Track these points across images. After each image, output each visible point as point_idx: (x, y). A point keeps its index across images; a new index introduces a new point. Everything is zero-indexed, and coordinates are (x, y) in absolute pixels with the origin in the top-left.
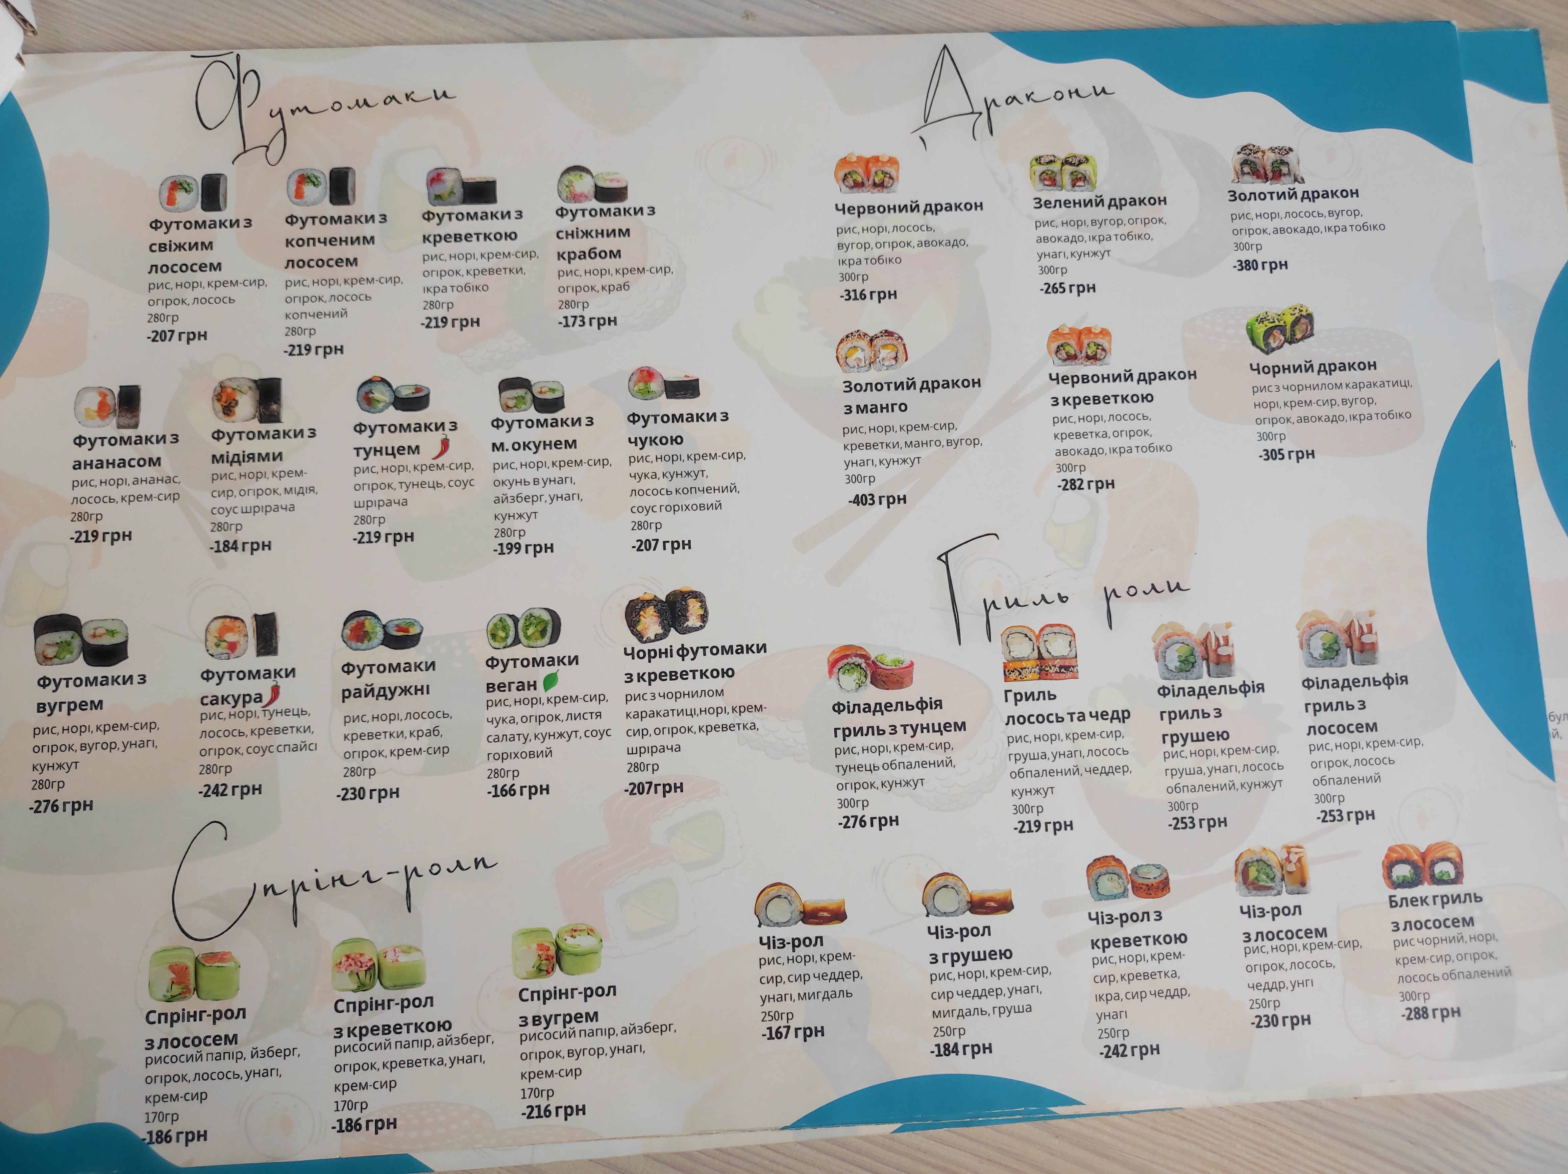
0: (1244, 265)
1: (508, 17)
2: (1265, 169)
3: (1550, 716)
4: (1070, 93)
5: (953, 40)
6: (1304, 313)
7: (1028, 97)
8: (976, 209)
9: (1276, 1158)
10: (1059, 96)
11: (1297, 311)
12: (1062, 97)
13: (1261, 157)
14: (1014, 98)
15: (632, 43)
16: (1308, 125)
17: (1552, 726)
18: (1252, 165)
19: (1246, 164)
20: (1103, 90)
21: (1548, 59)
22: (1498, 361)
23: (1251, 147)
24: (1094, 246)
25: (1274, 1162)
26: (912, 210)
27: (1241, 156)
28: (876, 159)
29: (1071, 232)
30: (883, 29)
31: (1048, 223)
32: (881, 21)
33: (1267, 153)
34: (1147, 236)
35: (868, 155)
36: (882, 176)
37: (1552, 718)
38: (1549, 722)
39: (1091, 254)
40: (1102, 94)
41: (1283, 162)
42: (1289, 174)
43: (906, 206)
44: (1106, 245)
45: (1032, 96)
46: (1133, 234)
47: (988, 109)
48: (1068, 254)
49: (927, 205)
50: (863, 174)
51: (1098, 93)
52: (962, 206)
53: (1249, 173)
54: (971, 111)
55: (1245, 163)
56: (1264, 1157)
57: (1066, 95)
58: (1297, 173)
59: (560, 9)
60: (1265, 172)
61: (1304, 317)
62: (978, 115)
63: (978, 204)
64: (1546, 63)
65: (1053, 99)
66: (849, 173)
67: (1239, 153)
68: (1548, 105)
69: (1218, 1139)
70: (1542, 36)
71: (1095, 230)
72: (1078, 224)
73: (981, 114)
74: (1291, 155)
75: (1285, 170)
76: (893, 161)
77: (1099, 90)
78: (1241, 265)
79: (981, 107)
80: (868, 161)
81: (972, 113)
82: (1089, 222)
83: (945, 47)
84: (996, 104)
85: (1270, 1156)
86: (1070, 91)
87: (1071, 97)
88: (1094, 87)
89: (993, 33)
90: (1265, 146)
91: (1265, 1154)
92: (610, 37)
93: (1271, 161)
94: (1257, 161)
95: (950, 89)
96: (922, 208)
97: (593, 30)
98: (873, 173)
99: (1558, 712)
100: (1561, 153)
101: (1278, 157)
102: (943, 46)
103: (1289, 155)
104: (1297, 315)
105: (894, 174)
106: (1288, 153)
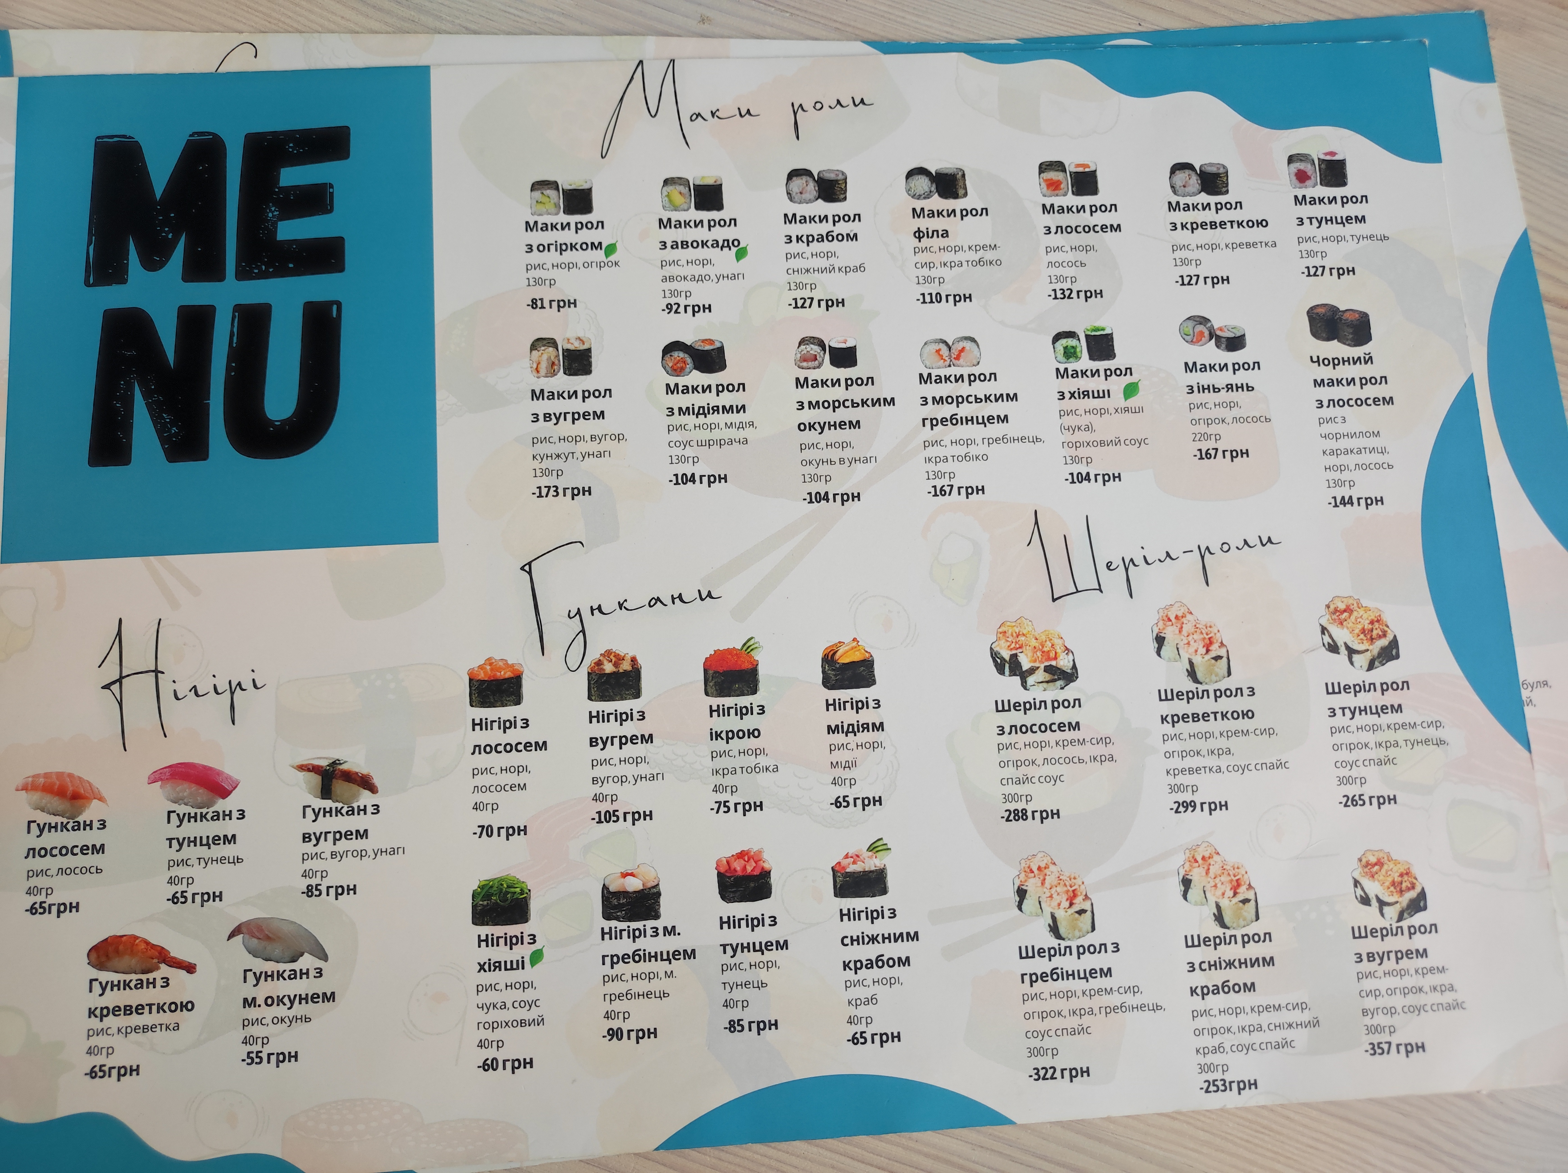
3: (1523, 685)
9: (1269, 1135)
17: (1525, 694)
21: (1494, 39)
25: (1267, 1138)
37: (1525, 686)
38: (1522, 690)
56: (1257, 1134)
64: (1492, 43)
68: (1495, 85)
69: (1210, 1118)
70: (1487, 17)
85: (1262, 1133)
91: (1257, 1131)
99: (1531, 680)
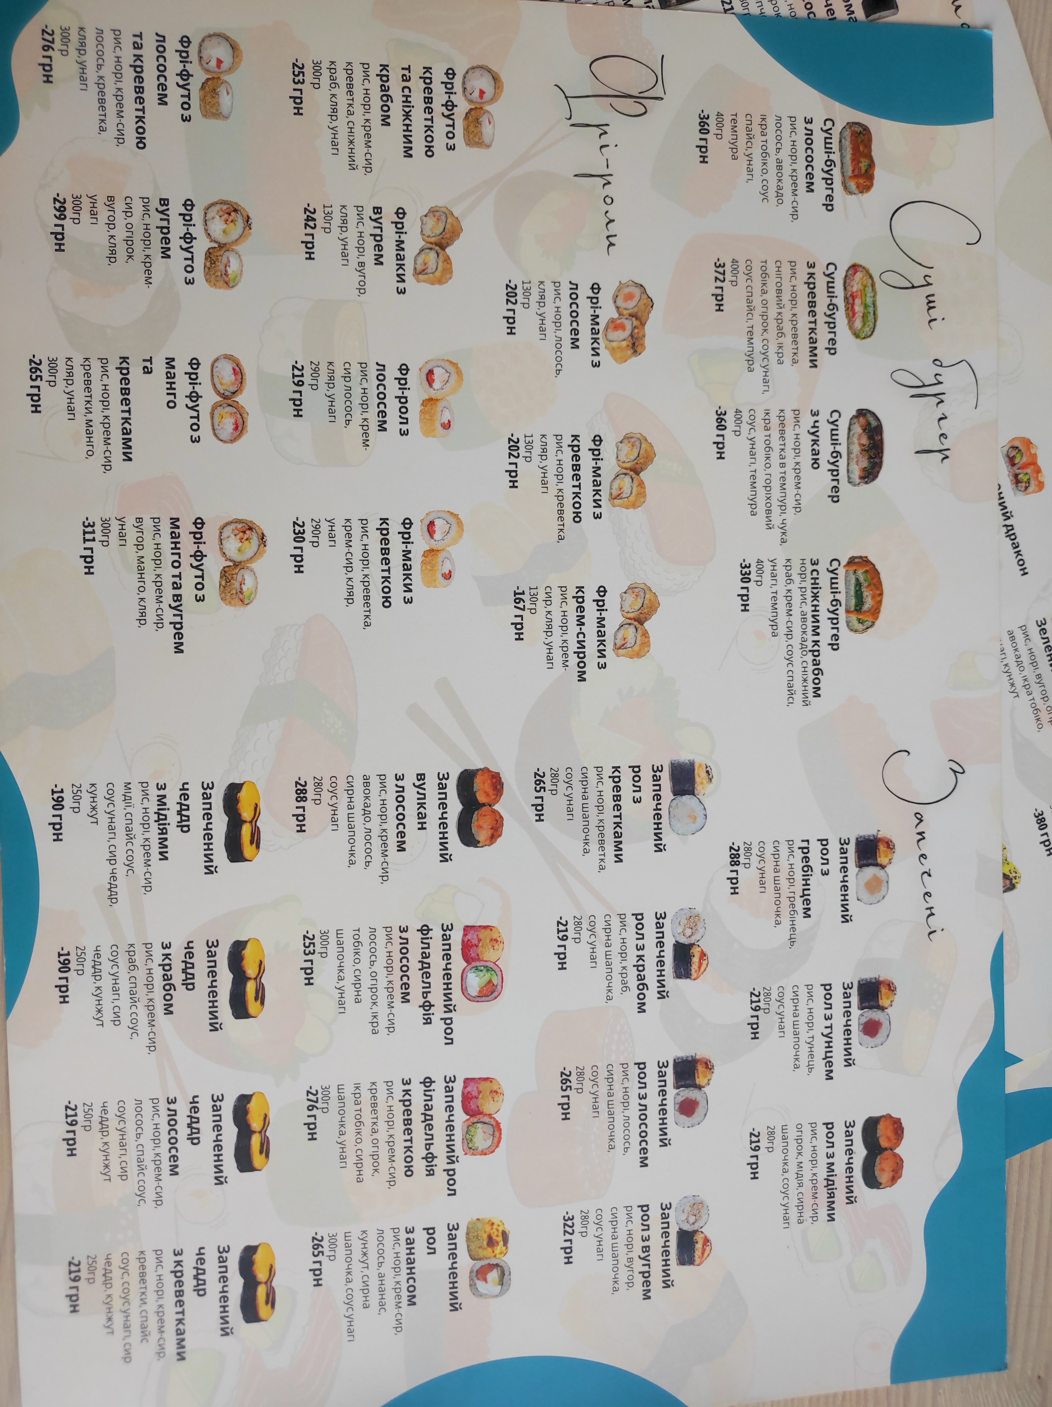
0: (1040, 817)
6: (1014, 881)
8: (1021, 570)
11: (1014, 875)
22: (1021, 1060)
24: (1019, 682)
26: (1004, 514)
28: (1038, 471)
29: (1025, 659)
31: (1027, 637)
34: (1040, 726)
35: (1040, 462)
36: (1025, 480)
39: (1011, 681)
43: (1006, 508)
44: (1023, 692)
46: (1039, 713)
48: (1005, 662)
49: (1012, 526)
50: (1022, 463)
52: (1020, 557)
61: (1011, 882)
63: (1026, 571)
66: (1020, 450)
71: (1032, 679)
72: (1034, 663)
76: (1041, 486)
78: (1040, 815)
80: (1034, 464)
82: (1038, 672)
96: (1008, 522)
98: (1025, 471)
104: (1011, 876)
105: (1030, 489)
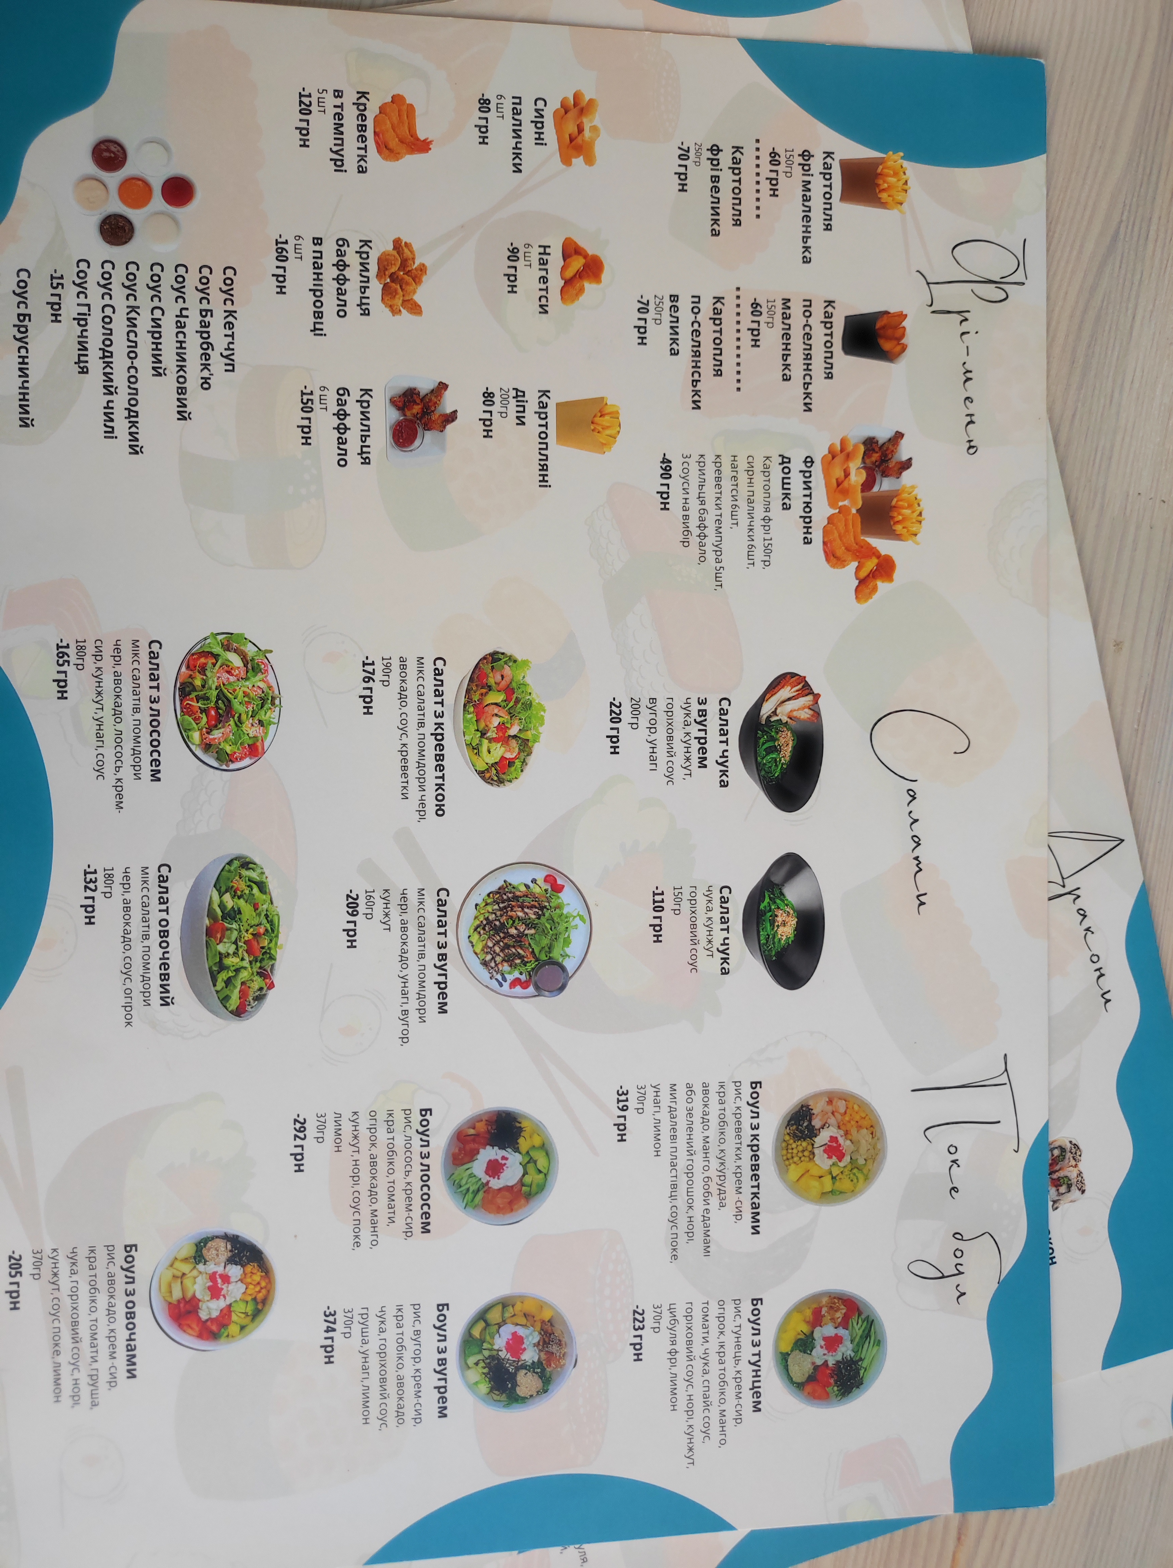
1: (1074, 415)
2: (1059, 1170)
4: (1099, 969)
5: (1130, 848)
7: (1088, 929)
10: (1095, 959)
12: (1094, 962)
13: (1070, 1164)
14: (1085, 916)
15: (1071, 539)
16: (1110, 1204)
18: (1061, 1157)
19: (1062, 1152)
20: (1108, 1001)
23: (1078, 1153)
27: (1069, 1145)
30: (1129, 778)
32: (1137, 774)
33: (1076, 1169)
40: (1104, 1000)
41: (1069, 1186)
42: (1060, 1194)
45: (1089, 933)
47: (1069, 893)
51: (1105, 996)
53: (1053, 1155)
54: (1065, 877)
55: (1062, 1149)
57: (1097, 966)
58: (1062, 1202)
59: (1091, 463)
60: (1057, 1171)
62: (1062, 884)
65: (1091, 953)
67: (1071, 1142)
73: (1064, 886)
74: (1078, 1193)
75: (1063, 1189)
77: (1107, 996)
79: (1070, 885)
81: (1063, 878)
83: (1122, 841)
84: (1075, 900)
86: (1101, 968)
87: (1096, 970)
88: (1109, 991)
89: (1144, 883)
90: (1082, 1166)
92: (1072, 517)
93: (1068, 1174)
94: (1066, 1161)
95: (1082, 852)
97: (1076, 499)
100: (1128, 1455)
101: (1074, 1181)
102: (1123, 838)
103: (1077, 1191)
106: (1080, 1190)
